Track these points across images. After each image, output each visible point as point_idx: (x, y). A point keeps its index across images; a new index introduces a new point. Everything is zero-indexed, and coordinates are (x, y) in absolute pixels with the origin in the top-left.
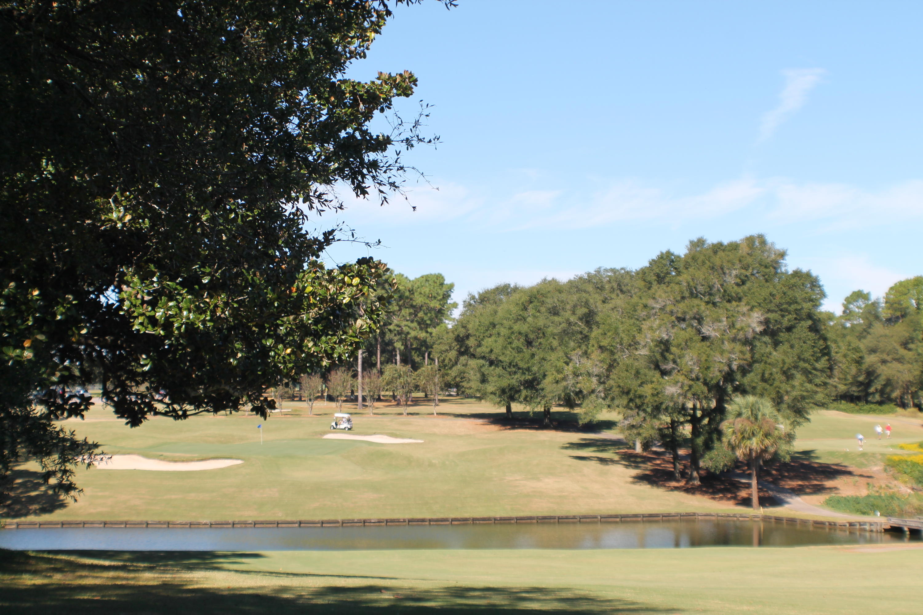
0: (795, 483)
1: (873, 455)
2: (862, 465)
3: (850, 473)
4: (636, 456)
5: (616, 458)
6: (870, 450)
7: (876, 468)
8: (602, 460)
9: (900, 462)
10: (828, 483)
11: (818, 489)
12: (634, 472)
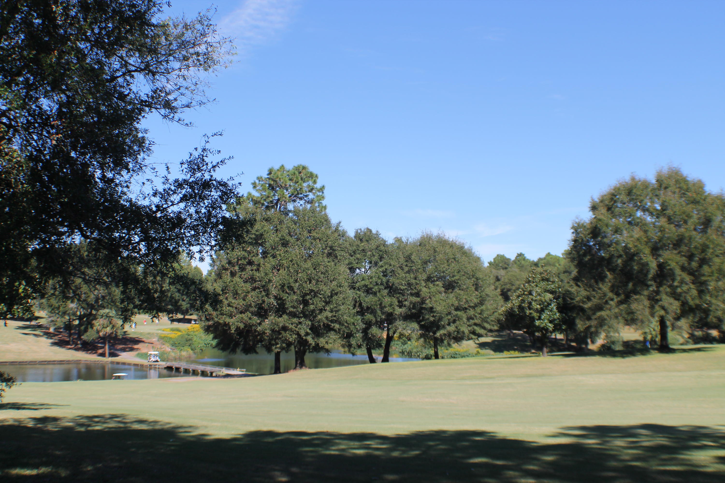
0: (121, 346)
1: (153, 334)
2: (148, 338)
3: (143, 342)
4: (50, 333)
5: (42, 334)
6: (152, 331)
7: (154, 340)
8: (35, 335)
9: (165, 337)
10: (136, 347)
11: (132, 349)
12: (51, 341)
